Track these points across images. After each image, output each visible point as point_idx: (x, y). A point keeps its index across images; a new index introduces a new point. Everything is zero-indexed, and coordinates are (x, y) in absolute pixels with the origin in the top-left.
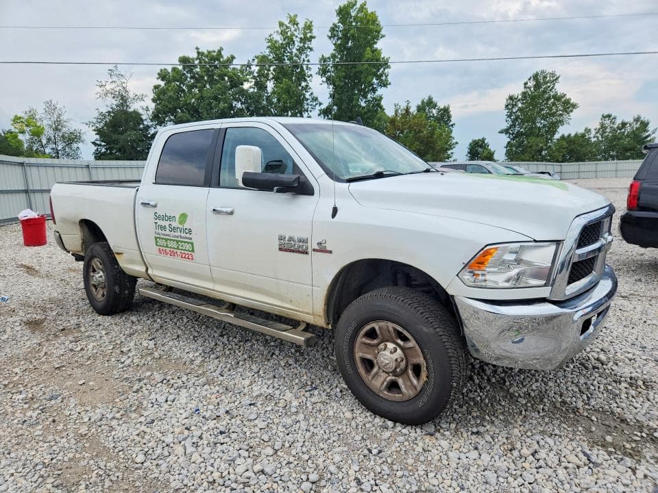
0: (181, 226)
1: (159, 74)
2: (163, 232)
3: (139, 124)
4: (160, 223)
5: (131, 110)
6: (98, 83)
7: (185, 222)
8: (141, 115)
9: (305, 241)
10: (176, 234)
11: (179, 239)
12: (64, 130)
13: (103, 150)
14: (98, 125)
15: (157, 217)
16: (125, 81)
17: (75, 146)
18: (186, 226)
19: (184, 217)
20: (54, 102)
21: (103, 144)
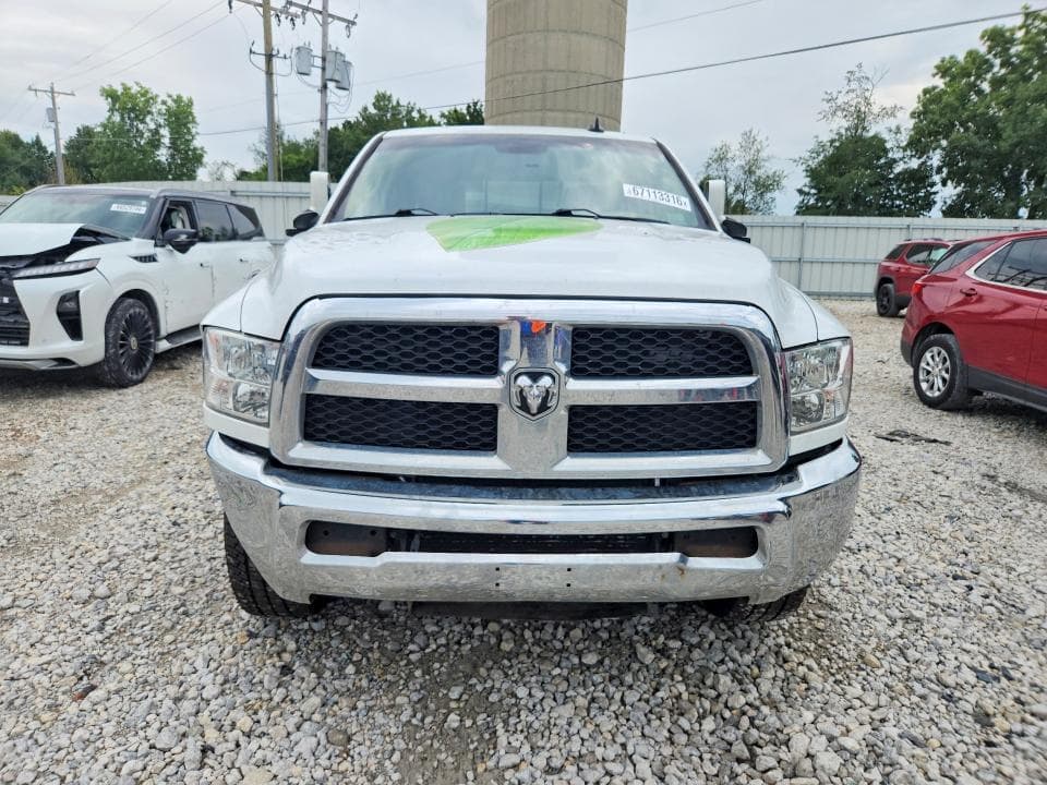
1: (937, 67)
3: (879, 158)
5: (871, 134)
6: (826, 97)
8: (885, 141)
12: (759, 172)
13: (812, 201)
14: (810, 163)
16: (870, 87)
17: (768, 196)
20: (754, 132)
21: (813, 191)
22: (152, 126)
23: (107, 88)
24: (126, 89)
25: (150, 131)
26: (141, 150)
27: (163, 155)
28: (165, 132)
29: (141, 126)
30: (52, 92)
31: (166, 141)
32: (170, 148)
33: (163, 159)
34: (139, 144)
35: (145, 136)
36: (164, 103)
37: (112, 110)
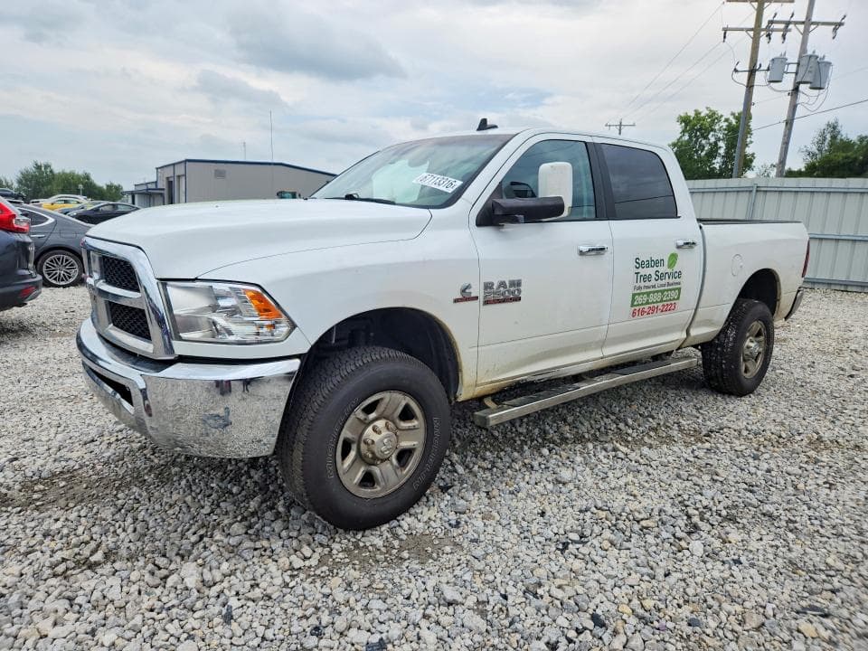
22: (712, 140)
23: (682, 115)
24: (697, 113)
25: (710, 144)
26: (700, 160)
27: (717, 163)
28: (721, 144)
29: (704, 142)
30: (621, 125)
31: (722, 151)
32: (723, 157)
33: (717, 166)
34: (699, 156)
35: (706, 149)
36: (726, 120)
37: (683, 132)
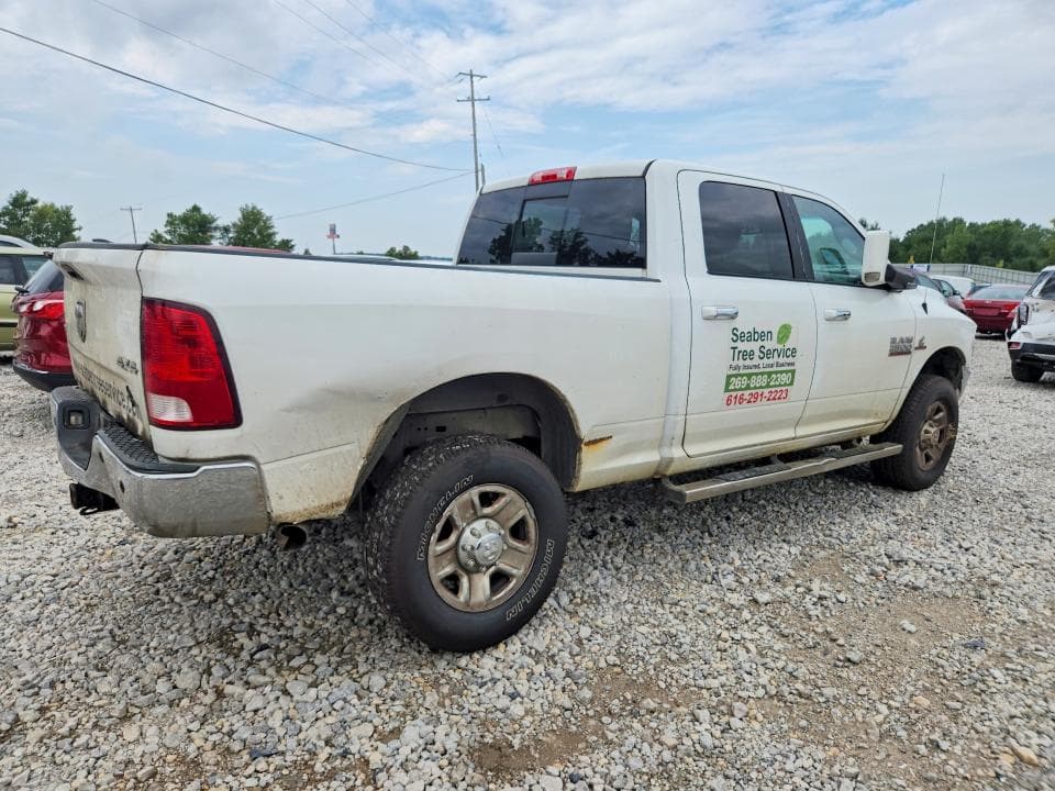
0: (780, 347)
2: (748, 362)
4: (742, 346)
7: (787, 337)
9: (910, 340)
10: (771, 361)
11: (775, 369)
15: (738, 336)
18: (789, 344)
19: (785, 331)
